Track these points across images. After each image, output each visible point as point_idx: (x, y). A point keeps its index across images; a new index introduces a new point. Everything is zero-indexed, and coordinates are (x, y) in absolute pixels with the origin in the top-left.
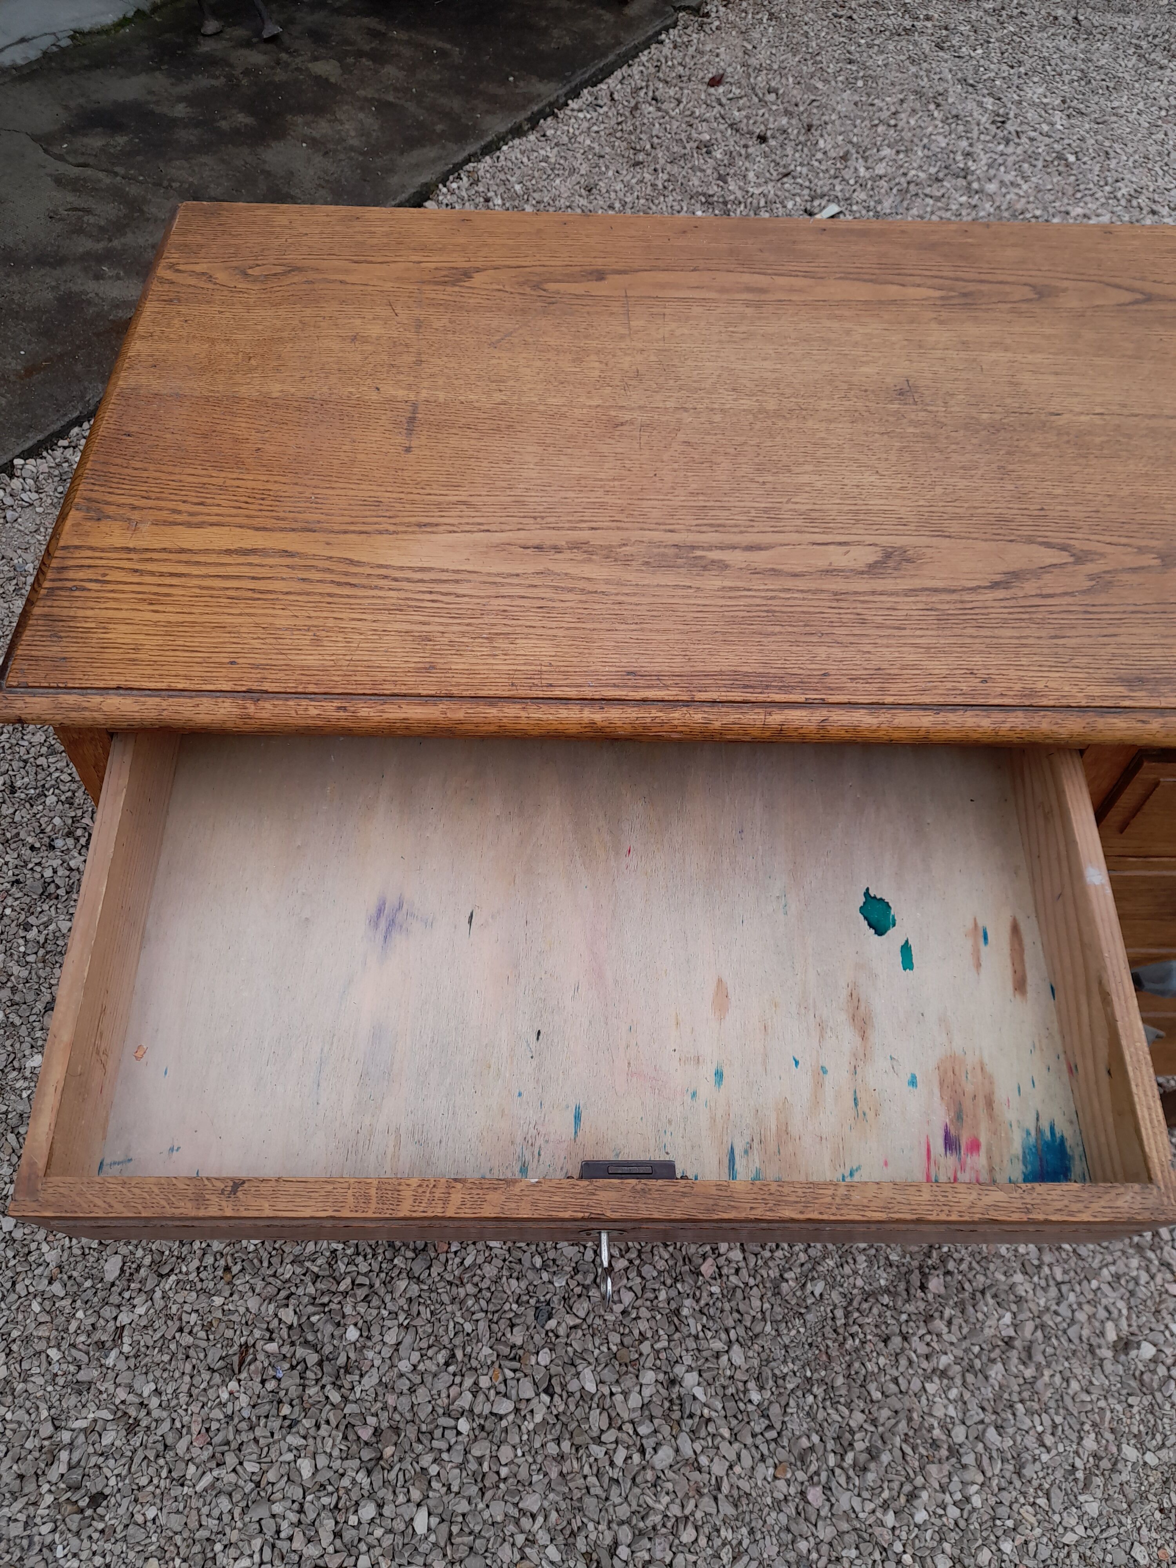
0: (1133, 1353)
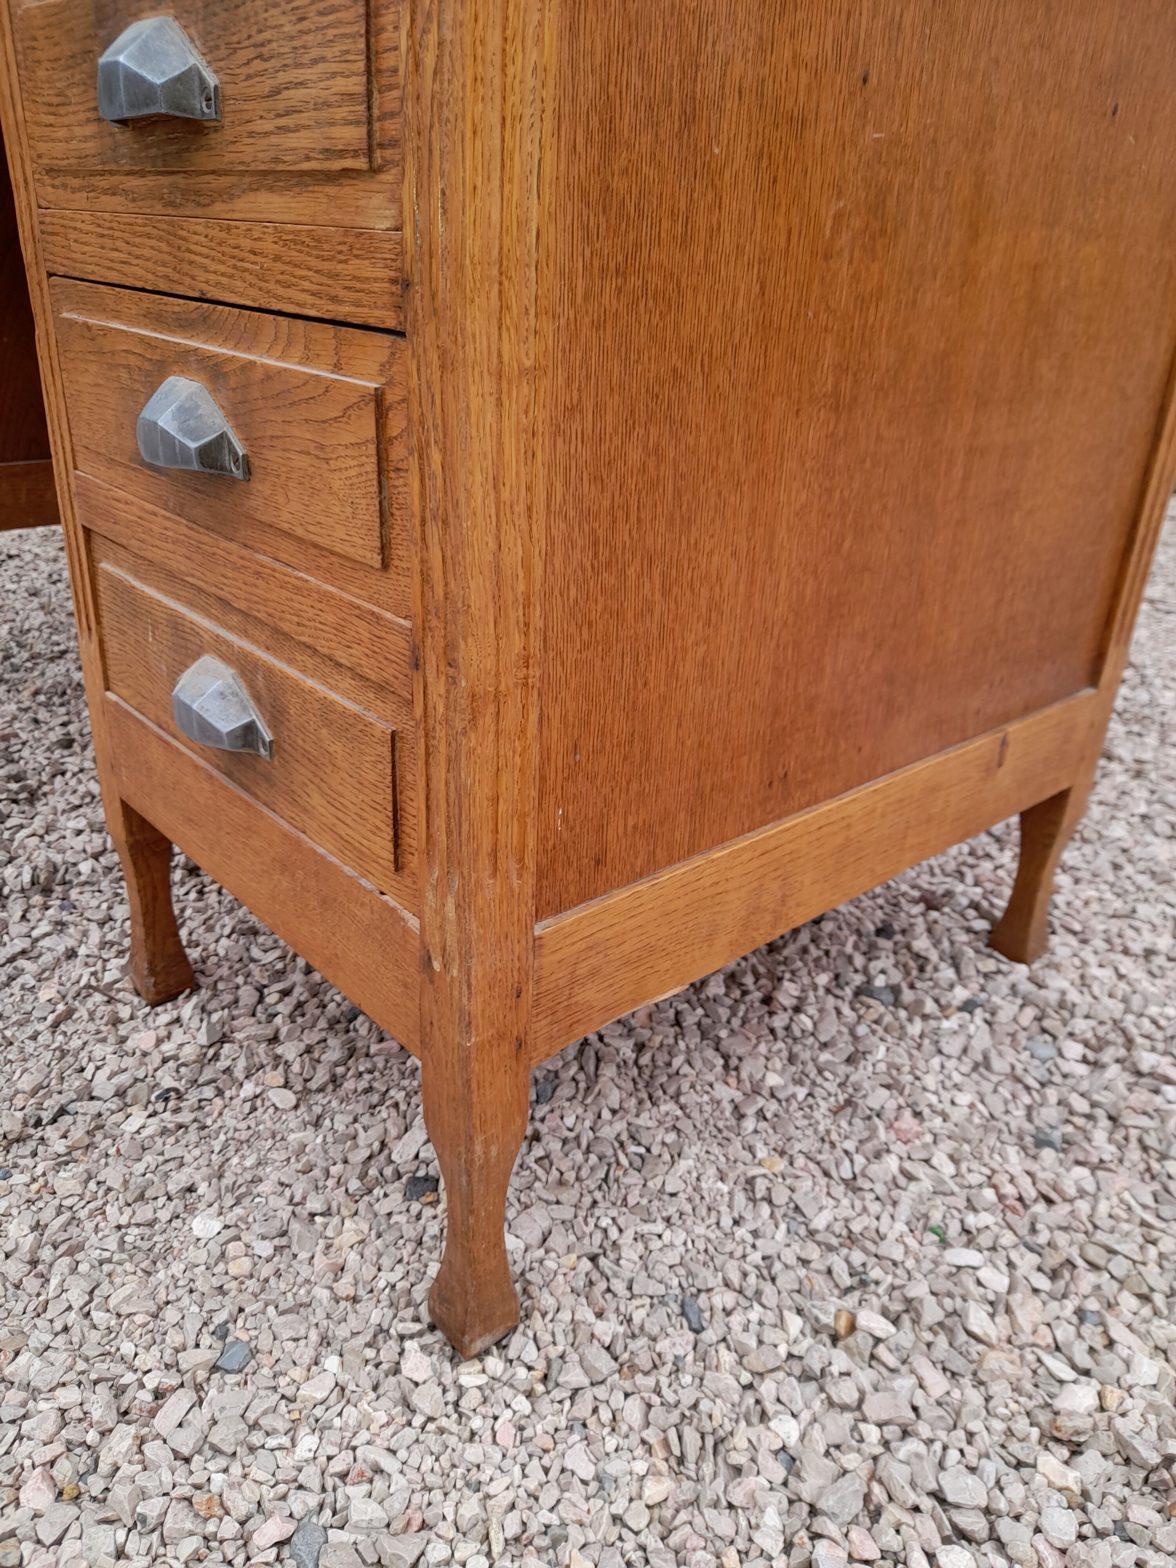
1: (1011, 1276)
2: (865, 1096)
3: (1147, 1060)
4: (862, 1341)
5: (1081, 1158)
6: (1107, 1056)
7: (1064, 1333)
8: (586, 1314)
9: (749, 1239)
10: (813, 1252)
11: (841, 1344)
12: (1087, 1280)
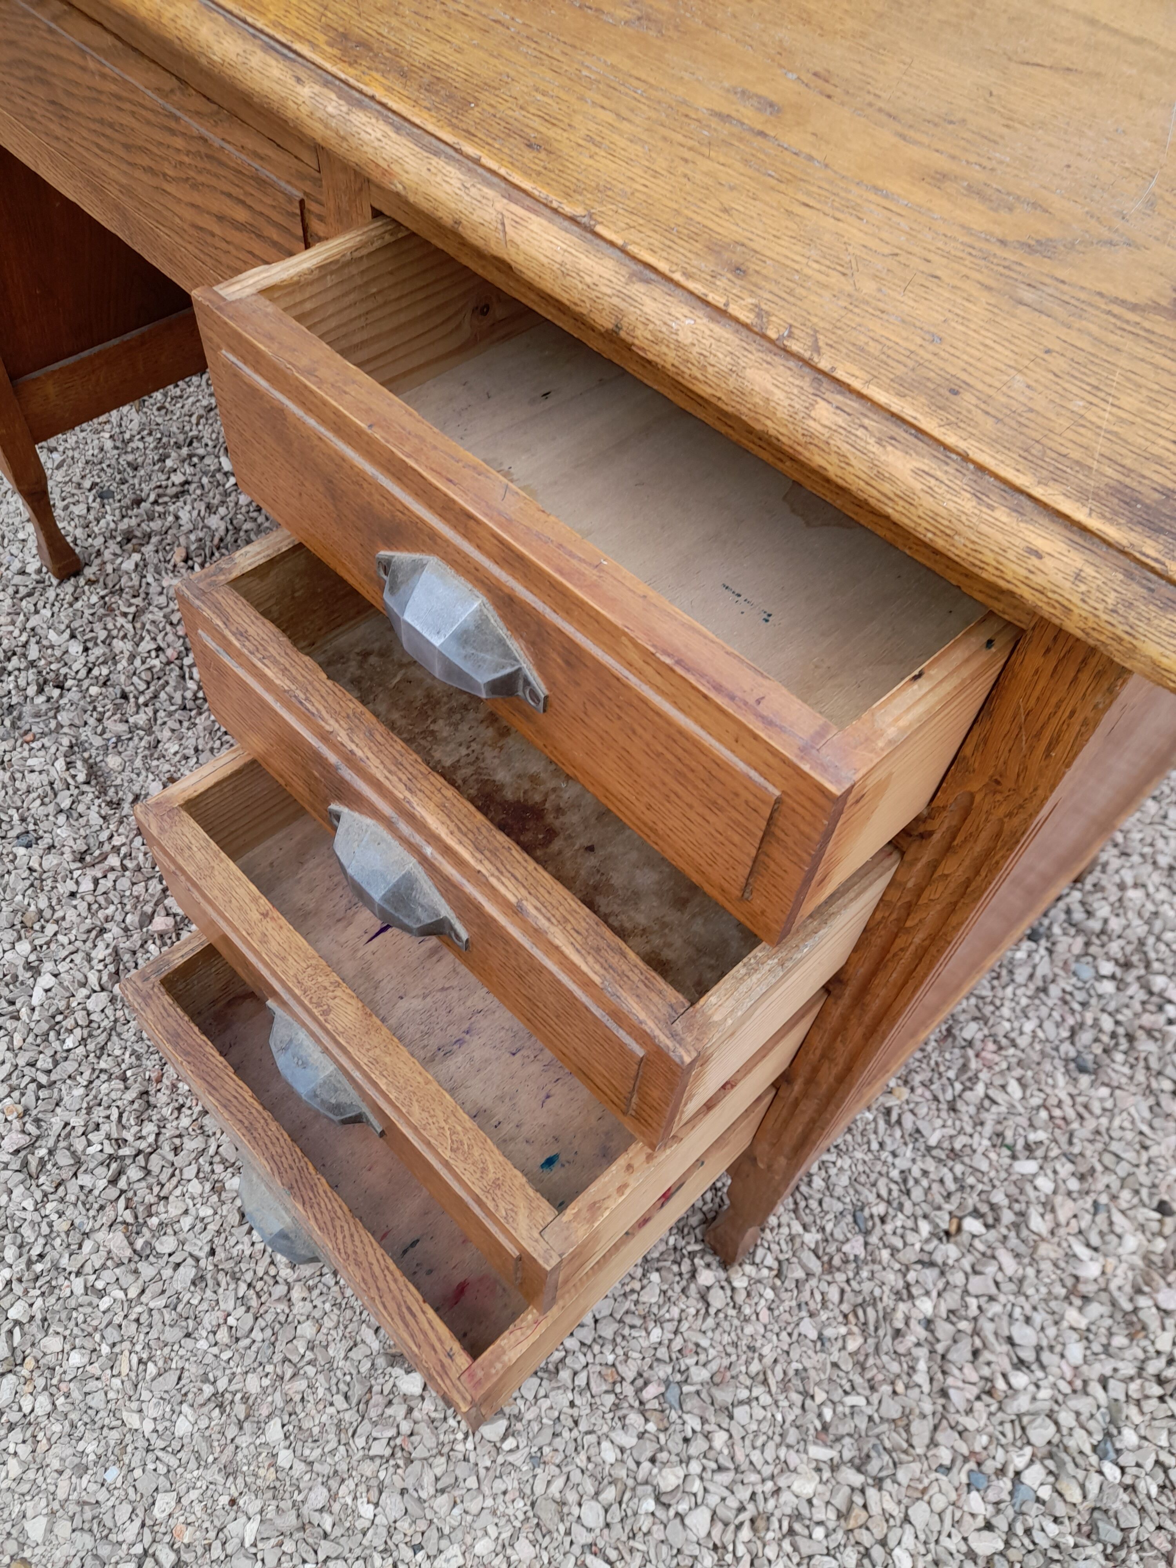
0: (398, 1371)
1: (1055, 1181)
2: (961, 1029)
3: (1159, 982)
4: (964, 1238)
5: (1106, 1080)
6: (1131, 976)
7: (1086, 1220)
8: (797, 1228)
9: (890, 1159)
10: (930, 1165)
11: (952, 1239)
12: (1102, 1180)
